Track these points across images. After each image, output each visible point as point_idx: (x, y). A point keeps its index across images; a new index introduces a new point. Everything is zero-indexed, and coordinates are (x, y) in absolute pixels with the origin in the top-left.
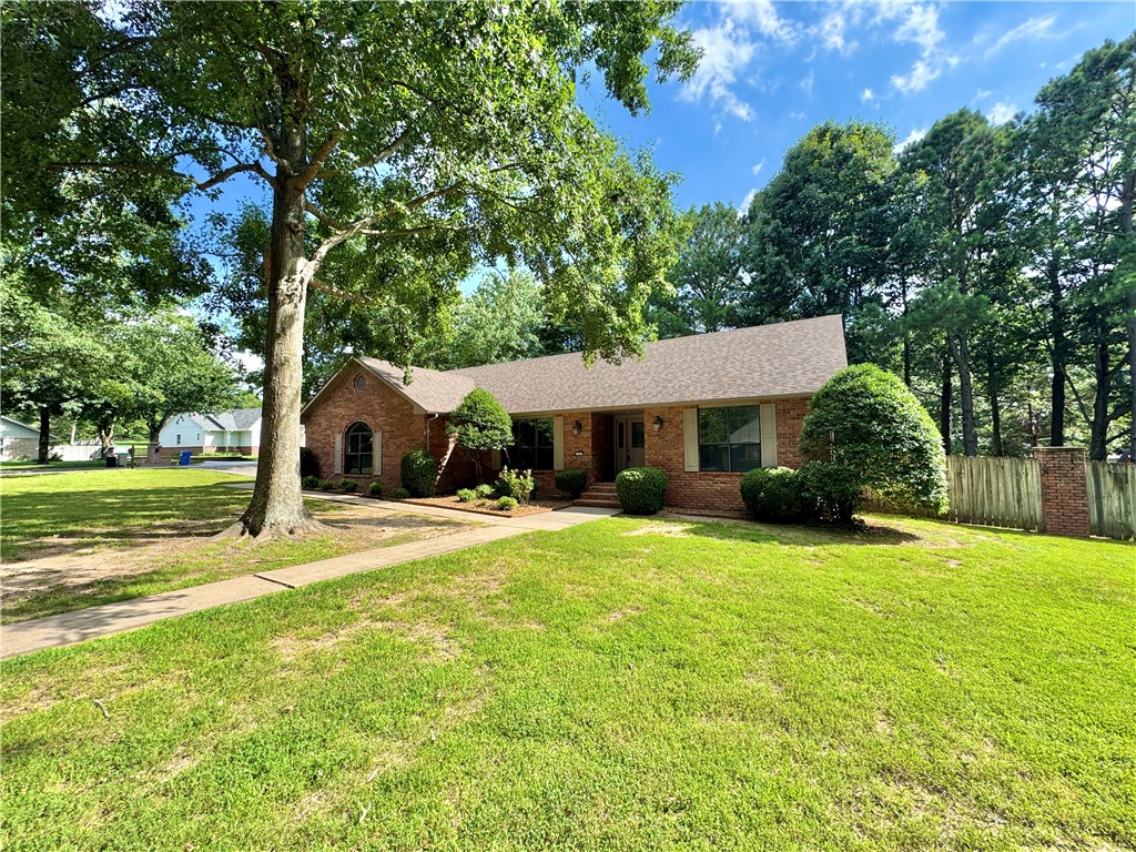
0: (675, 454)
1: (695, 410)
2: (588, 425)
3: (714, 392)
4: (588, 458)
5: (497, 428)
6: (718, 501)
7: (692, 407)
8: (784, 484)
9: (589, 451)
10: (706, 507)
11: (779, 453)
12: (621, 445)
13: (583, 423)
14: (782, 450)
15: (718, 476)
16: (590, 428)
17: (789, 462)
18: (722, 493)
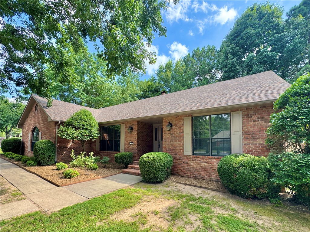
0: (179, 144)
1: (190, 118)
2: (136, 128)
3: (202, 106)
4: (135, 146)
5: (87, 129)
6: (203, 174)
7: (189, 116)
8: (254, 170)
9: (135, 142)
10: (195, 178)
11: (244, 144)
12: (156, 140)
13: (134, 127)
14: (246, 142)
15: (203, 158)
16: (137, 129)
17: (251, 151)
18: (205, 169)
